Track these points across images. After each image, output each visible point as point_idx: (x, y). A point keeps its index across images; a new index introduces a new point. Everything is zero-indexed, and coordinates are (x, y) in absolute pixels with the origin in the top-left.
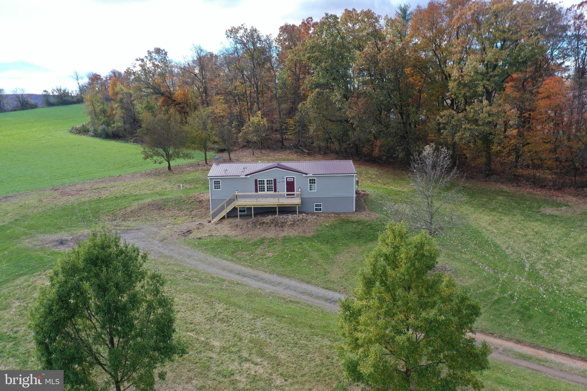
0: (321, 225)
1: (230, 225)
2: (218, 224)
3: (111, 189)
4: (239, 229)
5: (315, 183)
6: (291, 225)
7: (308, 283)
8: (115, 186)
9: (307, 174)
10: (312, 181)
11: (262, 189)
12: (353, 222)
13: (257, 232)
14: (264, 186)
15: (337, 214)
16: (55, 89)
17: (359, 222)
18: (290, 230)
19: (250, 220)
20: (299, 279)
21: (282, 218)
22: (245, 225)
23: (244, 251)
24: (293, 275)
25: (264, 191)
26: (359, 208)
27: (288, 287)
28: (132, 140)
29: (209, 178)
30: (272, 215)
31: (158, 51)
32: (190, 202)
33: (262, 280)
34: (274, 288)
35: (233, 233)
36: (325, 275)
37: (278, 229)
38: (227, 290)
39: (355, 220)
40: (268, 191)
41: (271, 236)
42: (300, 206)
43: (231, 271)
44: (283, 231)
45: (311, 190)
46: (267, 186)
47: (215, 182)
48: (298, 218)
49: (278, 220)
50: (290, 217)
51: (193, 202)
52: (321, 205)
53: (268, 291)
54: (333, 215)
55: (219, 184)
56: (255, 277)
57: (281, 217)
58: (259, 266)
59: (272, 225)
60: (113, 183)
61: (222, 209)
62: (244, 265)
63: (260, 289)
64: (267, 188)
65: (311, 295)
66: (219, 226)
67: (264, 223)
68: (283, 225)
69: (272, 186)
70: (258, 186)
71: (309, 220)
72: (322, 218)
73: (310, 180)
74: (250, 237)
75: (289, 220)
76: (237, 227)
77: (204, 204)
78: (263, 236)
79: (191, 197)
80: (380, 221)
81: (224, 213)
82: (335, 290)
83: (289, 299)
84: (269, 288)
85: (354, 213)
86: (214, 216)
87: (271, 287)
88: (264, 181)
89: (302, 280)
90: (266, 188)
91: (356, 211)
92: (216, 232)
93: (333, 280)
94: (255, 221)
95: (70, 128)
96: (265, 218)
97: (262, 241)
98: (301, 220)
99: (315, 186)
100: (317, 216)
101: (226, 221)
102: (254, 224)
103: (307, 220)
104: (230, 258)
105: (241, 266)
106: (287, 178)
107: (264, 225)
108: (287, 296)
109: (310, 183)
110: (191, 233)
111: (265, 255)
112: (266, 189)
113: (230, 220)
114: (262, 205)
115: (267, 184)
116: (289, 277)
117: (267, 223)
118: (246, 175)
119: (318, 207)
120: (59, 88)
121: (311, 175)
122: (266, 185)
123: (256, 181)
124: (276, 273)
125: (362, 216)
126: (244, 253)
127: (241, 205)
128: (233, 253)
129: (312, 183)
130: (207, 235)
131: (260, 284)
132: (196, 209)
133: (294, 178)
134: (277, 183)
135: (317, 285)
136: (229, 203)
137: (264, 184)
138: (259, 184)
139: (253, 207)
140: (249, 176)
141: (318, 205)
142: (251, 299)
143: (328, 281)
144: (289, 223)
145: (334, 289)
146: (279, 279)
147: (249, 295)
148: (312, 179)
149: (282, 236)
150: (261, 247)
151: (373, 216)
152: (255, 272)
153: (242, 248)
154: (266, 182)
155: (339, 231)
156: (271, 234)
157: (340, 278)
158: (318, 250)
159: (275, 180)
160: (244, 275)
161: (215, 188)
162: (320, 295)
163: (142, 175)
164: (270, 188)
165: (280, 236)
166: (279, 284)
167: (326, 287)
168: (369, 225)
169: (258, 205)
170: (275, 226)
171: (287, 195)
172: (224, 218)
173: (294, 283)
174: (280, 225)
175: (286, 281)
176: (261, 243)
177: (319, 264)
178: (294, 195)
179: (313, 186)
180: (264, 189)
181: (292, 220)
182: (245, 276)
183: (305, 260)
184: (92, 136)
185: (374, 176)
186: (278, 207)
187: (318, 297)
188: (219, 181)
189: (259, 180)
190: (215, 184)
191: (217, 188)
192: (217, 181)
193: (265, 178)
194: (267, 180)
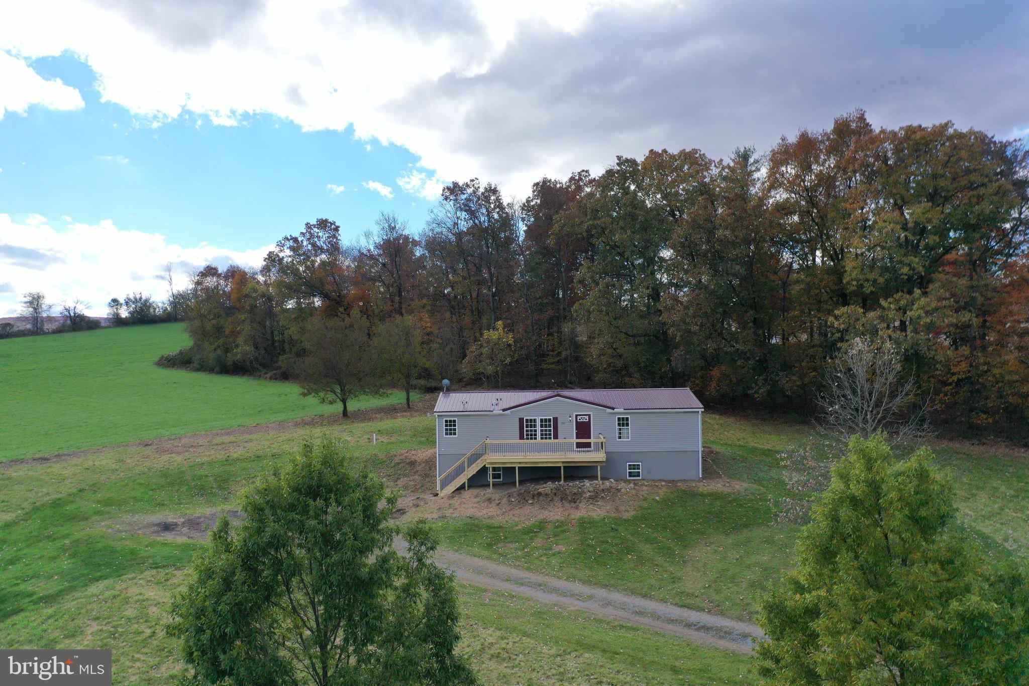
0: (645, 500)
1: (477, 500)
2: (453, 497)
3: (246, 445)
4: (493, 505)
5: (627, 425)
6: (591, 497)
7: (644, 596)
8: (251, 441)
9: (613, 409)
10: (623, 422)
11: (531, 435)
12: (703, 495)
13: (527, 509)
14: (535, 431)
15: (670, 482)
16: (132, 297)
17: (715, 496)
18: (591, 506)
19: (513, 490)
20: (625, 590)
21: (574, 486)
22: (505, 499)
23: (509, 542)
24: (612, 582)
25: (535, 439)
26: (709, 472)
27: (607, 603)
28: (269, 375)
29: (436, 414)
30: (553, 482)
31: (323, 224)
32: (393, 464)
33: (555, 590)
34: (581, 604)
35: (485, 512)
36: (674, 582)
37: (567, 505)
38: (494, 605)
39: (705, 492)
40: (542, 438)
41: (556, 517)
42: (604, 464)
43: (493, 576)
44: (577, 508)
45: (620, 438)
46: (542, 431)
47: (446, 421)
48: (602, 487)
49: (565, 490)
50: (588, 484)
51: (398, 464)
52: (639, 465)
53: (572, 608)
54: (663, 483)
55: (455, 425)
56: (540, 585)
57: (571, 484)
58: (544, 568)
59: (556, 499)
60: (248, 437)
61: (460, 471)
62: (515, 565)
63: (555, 605)
64: (542, 435)
65: (655, 616)
66: (456, 502)
67: (539, 494)
68: (575, 499)
69: (550, 431)
70: (525, 429)
71: (623, 490)
72: (645, 488)
73: (619, 419)
74: (517, 519)
75: (586, 490)
76: (491, 503)
77: (419, 468)
78: (541, 517)
79: (395, 456)
80: (753, 494)
81: (462, 479)
82: (700, 609)
83: (616, 623)
84: (573, 605)
85: (700, 481)
86: (444, 484)
87: (576, 602)
88: (535, 420)
89: (633, 592)
90: (539, 433)
91: (704, 478)
92: (451, 511)
93: (691, 591)
94: (523, 491)
95: (157, 359)
96: (542, 486)
97: (542, 526)
98: (609, 490)
99: (629, 430)
100: (635, 484)
101: (467, 494)
102: (523, 499)
103: (619, 490)
104: (486, 553)
105: (509, 568)
106: (577, 416)
107: (541, 498)
108: (612, 617)
109: (619, 425)
110: (404, 513)
111: (551, 549)
112: (539, 436)
113: (475, 491)
114: (535, 463)
115: (542, 426)
116: (605, 586)
117: (546, 495)
118: (504, 410)
119: (634, 469)
120: (138, 296)
121: (622, 410)
122: (538, 428)
123: (521, 420)
124: (580, 580)
125: (718, 486)
126: (512, 546)
127: (496, 463)
128: (490, 545)
129: (623, 426)
130: (435, 516)
131: (553, 598)
132: (405, 475)
133: (589, 416)
134: (559, 424)
135: (664, 601)
136: (472, 460)
137: (535, 426)
138: (527, 426)
139: (517, 466)
140: (509, 412)
141: (634, 465)
142: (543, 622)
143: (682, 593)
144: (588, 494)
145: (698, 607)
146: (587, 590)
147: (538, 614)
148: (623, 418)
149: (577, 517)
150: (541, 535)
151: (737, 486)
152: (540, 578)
153: (506, 538)
154: (538, 423)
155: (680, 509)
156: (555, 513)
157: (705, 588)
158: (649, 541)
159: (556, 419)
160: (520, 582)
161: (446, 434)
162: (674, 617)
163: (297, 425)
164: (546, 435)
165: (573, 517)
166: (591, 597)
167: (681, 603)
168: (734, 500)
169: (526, 463)
170: (562, 500)
172: (462, 488)
173: (617, 597)
174: (569, 498)
175: (601, 593)
176: (541, 529)
177: (657, 565)
178: (590, 444)
179: (624, 431)
180: (535, 435)
181: (591, 489)
182: (522, 584)
183: (630, 557)
184: (198, 370)
185: (716, 427)
186: (564, 467)
187: (672, 621)
188: (454, 421)
189: (527, 420)
190: (446, 426)
191: (451, 434)
192: (450, 421)
193: (538, 416)
194: (542, 420)
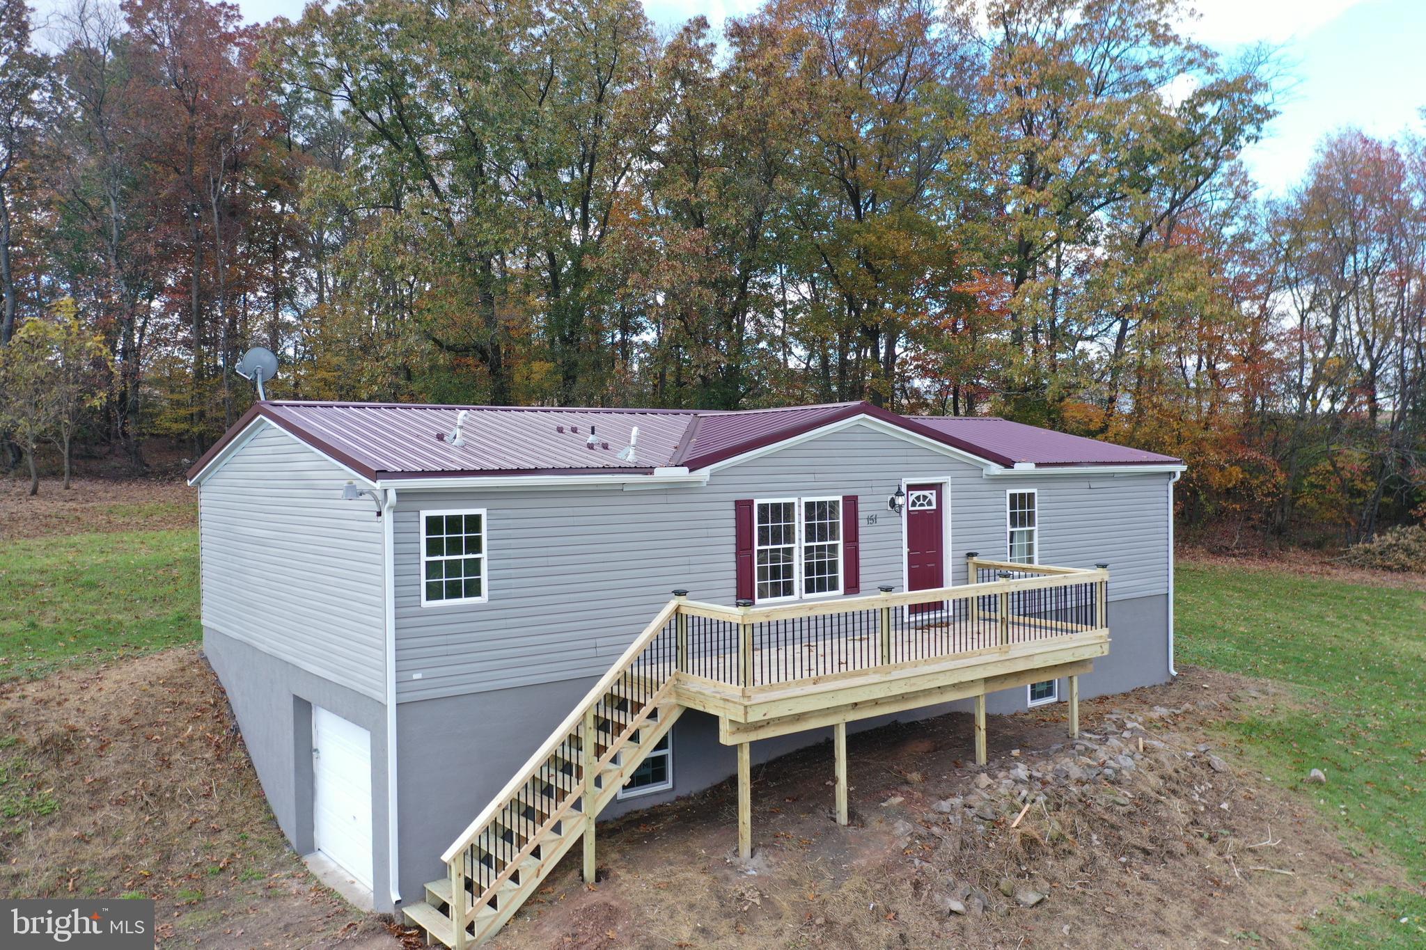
5: (1031, 518)
9: (1008, 464)
10: (1022, 510)
11: (777, 573)
14: (789, 552)
25: (791, 590)
46: (808, 554)
47: (434, 524)
55: (474, 545)
61: (556, 784)
64: (810, 570)
69: (833, 548)
70: (757, 551)
73: (1011, 499)
81: (571, 826)
85: (1185, 684)
88: (789, 507)
90: (799, 565)
91: (1180, 675)
109: (1009, 519)
112: (799, 578)
114: (904, 697)
115: (808, 534)
118: (688, 467)
121: (1029, 467)
122: (799, 545)
123: (743, 508)
129: (1022, 523)
133: (940, 488)
134: (862, 523)
137: (789, 535)
138: (763, 537)
139: (840, 722)
140: (704, 473)
154: (800, 523)
159: (851, 503)
161: (433, 593)
164: (822, 571)
169: (876, 703)
171: (915, 609)
178: (938, 606)
179: (1021, 542)
180: (790, 572)
188: (474, 522)
189: (763, 508)
190: (433, 548)
191: (454, 591)
192: (454, 523)
193: (798, 491)
194: (809, 506)
